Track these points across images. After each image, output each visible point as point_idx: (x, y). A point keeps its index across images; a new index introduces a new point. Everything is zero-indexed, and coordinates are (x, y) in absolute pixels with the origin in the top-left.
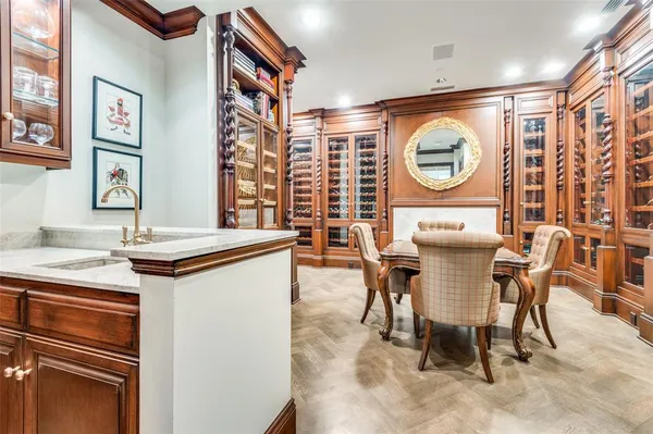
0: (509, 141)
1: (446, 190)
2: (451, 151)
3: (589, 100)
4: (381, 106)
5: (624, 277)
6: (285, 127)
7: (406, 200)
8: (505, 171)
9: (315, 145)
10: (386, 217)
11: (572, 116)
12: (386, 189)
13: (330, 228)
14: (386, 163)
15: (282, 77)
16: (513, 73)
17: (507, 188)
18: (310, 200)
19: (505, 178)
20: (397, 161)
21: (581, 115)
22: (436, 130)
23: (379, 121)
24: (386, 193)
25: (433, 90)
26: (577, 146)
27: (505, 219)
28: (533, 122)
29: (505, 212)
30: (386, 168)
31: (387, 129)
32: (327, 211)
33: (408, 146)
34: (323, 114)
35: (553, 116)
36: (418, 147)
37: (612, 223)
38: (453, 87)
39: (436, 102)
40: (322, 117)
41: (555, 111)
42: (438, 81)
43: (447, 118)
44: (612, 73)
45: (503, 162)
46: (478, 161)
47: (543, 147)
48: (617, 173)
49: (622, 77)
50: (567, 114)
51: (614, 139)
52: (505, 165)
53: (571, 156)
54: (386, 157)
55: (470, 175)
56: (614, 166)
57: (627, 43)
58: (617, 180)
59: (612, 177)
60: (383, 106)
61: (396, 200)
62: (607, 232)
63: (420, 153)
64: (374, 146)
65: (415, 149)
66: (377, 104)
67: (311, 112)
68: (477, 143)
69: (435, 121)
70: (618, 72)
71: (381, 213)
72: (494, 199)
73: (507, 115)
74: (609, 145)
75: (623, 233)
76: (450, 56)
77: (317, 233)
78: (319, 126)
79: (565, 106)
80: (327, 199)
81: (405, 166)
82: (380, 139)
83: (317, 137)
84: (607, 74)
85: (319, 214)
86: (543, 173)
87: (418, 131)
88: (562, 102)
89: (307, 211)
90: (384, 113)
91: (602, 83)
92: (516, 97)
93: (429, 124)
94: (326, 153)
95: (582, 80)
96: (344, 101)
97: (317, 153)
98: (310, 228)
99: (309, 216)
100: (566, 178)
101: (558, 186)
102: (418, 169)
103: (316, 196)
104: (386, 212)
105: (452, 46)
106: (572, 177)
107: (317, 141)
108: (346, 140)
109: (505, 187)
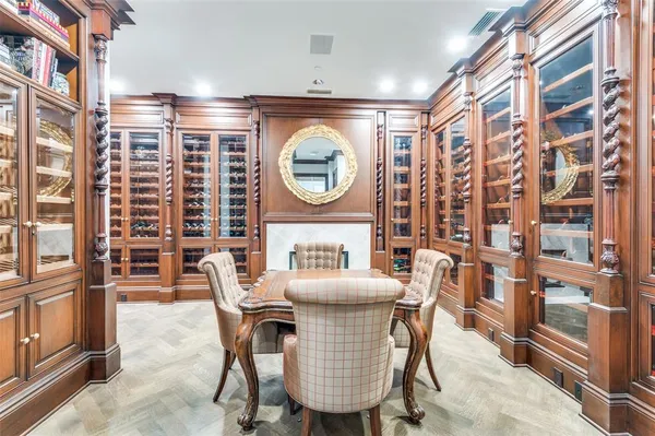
0: (381, 157)
1: (323, 205)
2: (325, 162)
3: (449, 123)
4: (250, 102)
5: (481, 293)
6: (92, 105)
7: (282, 214)
8: (378, 187)
9: (164, 141)
10: (259, 235)
11: (433, 137)
12: (259, 202)
13: (185, 250)
14: (258, 171)
15: (87, 27)
16: (386, 87)
17: (380, 205)
18: (157, 213)
19: (378, 193)
20: (270, 169)
21: (440, 137)
22: (313, 138)
23: (249, 119)
24: (258, 206)
25: (309, 92)
26: (437, 166)
27: (378, 235)
28: (399, 140)
29: (378, 228)
30: (258, 177)
31: (259, 132)
32: (181, 228)
33: (283, 152)
34: (175, 102)
35: (418, 135)
36: (294, 156)
37: (470, 241)
38: (330, 92)
39: (313, 107)
40: (174, 106)
41: (419, 132)
42: (315, 82)
43: (324, 127)
44: (471, 98)
45: (376, 178)
46: (354, 175)
47: (409, 165)
48: (474, 194)
49: (479, 103)
50: (429, 135)
51: (472, 162)
52: (378, 180)
53: (433, 175)
54: (258, 163)
55: (347, 189)
56: (472, 187)
57: (485, 70)
58: (474, 200)
59: (471, 197)
60: (252, 102)
61: (269, 215)
62: (467, 250)
63: (296, 162)
64: (243, 150)
65: (290, 156)
66: (246, 99)
67: (156, 96)
68: (352, 156)
69: (312, 128)
70: (476, 98)
71: (251, 230)
72: (369, 215)
73: (380, 131)
74: (468, 167)
75: (480, 251)
76: (328, 51)
77: (166, 257)
78: (168, 116)
79: (427, 127)
80: (181, 212)
81: (280, 175)
82: (250, 142)
83: (166, 130)
84: (467, 98)
85: (169, 232)
86: (409, 190)
87: (293, 137)
88: (425, 123)
89: (152, 228)
90: (255, 112)
91: (463, 106)
92: (388, 112)
93: (306, 130)
94: (180, 153)
95: (443, 104)
96: (202, 89)
97: (167, 153)
98: (157, 250)
99: (156, 234)
100: (428, 196)
101: (422, 203)
102: (294, 180)
103: (164, 208)
104: (258, 228)
105: (331, 38)
106: (432, 195)
107: (166, 137)
108: (207, 138)
109: (378, 203)
